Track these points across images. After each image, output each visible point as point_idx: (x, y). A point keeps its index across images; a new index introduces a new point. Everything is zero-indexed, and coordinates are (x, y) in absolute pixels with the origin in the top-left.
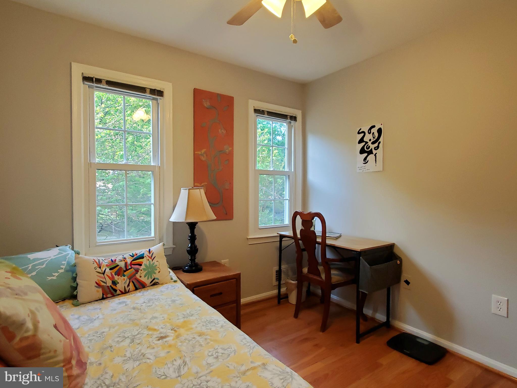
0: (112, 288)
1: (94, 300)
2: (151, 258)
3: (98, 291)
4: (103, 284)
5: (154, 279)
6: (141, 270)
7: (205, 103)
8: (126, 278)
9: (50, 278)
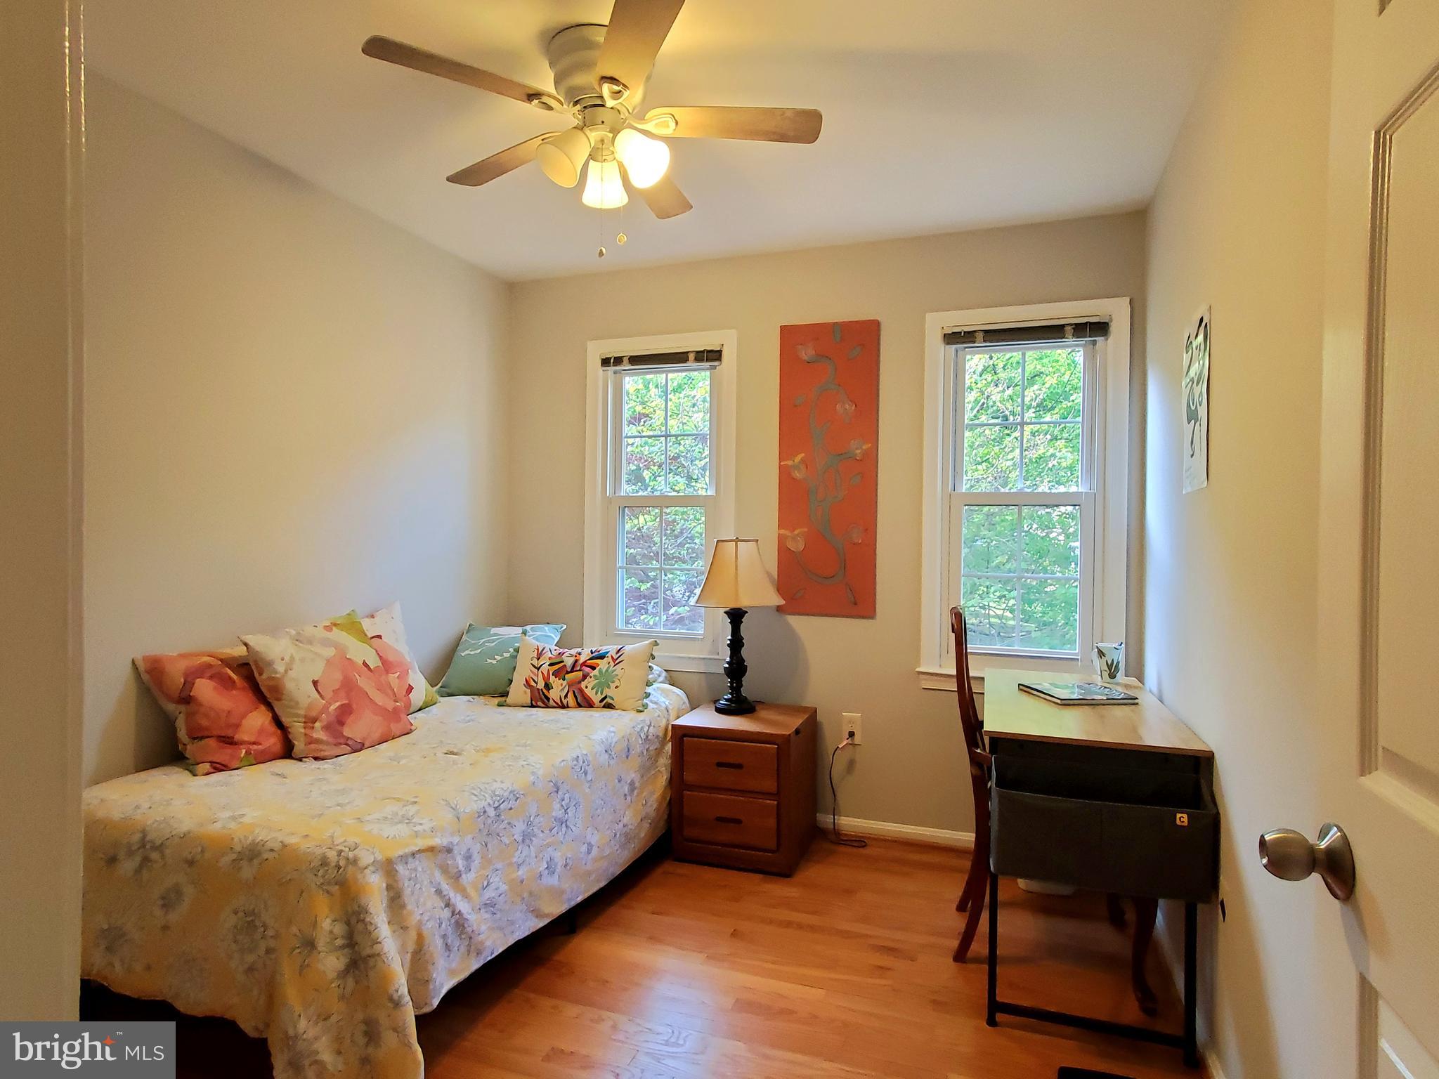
0: (543, 693)
1: (520, 704)
2: (614, 660)
3: (525, 692)
4: (533, 683)
5: (606, 697)
6: (591, 677)
7: (803, 352)
8: (565, 683)
9: (489, 661)
